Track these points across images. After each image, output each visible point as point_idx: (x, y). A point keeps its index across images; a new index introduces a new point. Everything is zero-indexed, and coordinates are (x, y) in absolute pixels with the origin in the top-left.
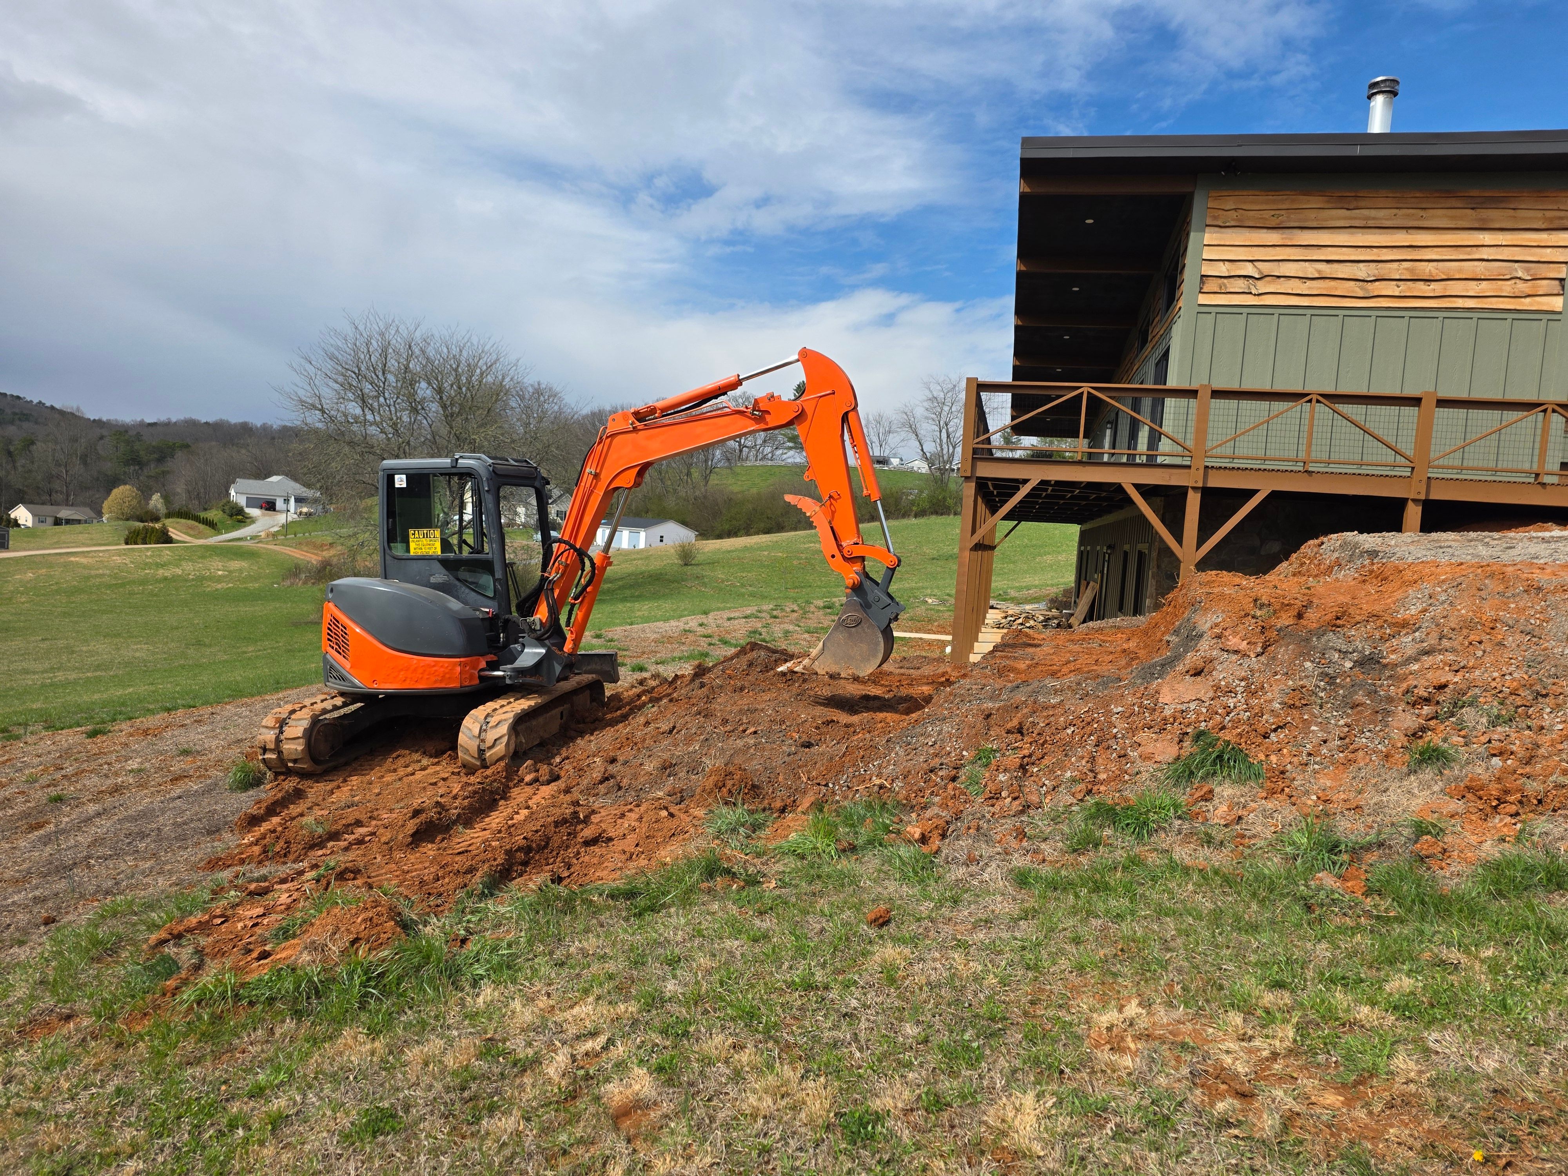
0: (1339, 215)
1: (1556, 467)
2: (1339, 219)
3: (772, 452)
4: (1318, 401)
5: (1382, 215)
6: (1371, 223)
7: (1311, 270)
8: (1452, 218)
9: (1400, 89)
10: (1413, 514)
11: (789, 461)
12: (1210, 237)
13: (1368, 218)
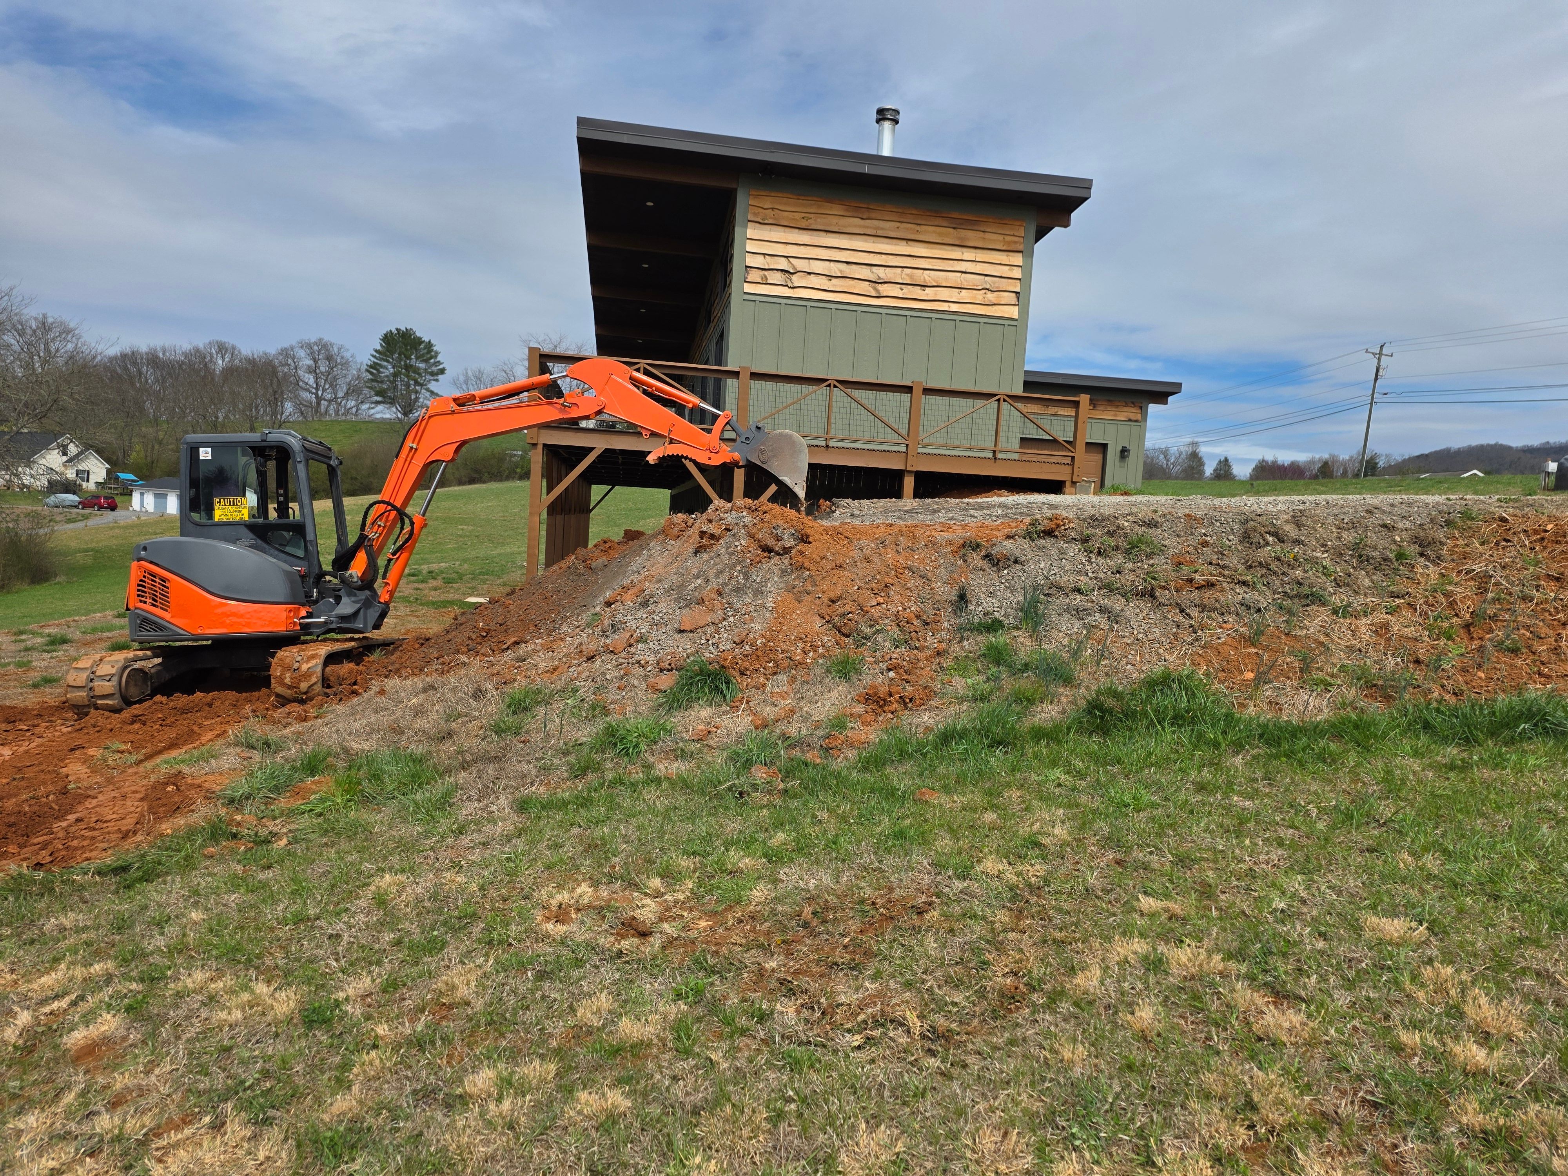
0: (854, 223)
1: (1015, 445)
2: (856, 226)
3: (357, 406)
4: (835, 386)
5: (888, 227)
6: (880, 233)
7: (835, 269)
8: (940, 234)
9: (901, 118)
10: (909, 483)
11: (378, 416)
12: (752, 231)
13: (877, 228)
